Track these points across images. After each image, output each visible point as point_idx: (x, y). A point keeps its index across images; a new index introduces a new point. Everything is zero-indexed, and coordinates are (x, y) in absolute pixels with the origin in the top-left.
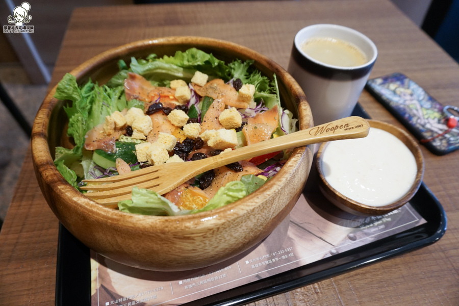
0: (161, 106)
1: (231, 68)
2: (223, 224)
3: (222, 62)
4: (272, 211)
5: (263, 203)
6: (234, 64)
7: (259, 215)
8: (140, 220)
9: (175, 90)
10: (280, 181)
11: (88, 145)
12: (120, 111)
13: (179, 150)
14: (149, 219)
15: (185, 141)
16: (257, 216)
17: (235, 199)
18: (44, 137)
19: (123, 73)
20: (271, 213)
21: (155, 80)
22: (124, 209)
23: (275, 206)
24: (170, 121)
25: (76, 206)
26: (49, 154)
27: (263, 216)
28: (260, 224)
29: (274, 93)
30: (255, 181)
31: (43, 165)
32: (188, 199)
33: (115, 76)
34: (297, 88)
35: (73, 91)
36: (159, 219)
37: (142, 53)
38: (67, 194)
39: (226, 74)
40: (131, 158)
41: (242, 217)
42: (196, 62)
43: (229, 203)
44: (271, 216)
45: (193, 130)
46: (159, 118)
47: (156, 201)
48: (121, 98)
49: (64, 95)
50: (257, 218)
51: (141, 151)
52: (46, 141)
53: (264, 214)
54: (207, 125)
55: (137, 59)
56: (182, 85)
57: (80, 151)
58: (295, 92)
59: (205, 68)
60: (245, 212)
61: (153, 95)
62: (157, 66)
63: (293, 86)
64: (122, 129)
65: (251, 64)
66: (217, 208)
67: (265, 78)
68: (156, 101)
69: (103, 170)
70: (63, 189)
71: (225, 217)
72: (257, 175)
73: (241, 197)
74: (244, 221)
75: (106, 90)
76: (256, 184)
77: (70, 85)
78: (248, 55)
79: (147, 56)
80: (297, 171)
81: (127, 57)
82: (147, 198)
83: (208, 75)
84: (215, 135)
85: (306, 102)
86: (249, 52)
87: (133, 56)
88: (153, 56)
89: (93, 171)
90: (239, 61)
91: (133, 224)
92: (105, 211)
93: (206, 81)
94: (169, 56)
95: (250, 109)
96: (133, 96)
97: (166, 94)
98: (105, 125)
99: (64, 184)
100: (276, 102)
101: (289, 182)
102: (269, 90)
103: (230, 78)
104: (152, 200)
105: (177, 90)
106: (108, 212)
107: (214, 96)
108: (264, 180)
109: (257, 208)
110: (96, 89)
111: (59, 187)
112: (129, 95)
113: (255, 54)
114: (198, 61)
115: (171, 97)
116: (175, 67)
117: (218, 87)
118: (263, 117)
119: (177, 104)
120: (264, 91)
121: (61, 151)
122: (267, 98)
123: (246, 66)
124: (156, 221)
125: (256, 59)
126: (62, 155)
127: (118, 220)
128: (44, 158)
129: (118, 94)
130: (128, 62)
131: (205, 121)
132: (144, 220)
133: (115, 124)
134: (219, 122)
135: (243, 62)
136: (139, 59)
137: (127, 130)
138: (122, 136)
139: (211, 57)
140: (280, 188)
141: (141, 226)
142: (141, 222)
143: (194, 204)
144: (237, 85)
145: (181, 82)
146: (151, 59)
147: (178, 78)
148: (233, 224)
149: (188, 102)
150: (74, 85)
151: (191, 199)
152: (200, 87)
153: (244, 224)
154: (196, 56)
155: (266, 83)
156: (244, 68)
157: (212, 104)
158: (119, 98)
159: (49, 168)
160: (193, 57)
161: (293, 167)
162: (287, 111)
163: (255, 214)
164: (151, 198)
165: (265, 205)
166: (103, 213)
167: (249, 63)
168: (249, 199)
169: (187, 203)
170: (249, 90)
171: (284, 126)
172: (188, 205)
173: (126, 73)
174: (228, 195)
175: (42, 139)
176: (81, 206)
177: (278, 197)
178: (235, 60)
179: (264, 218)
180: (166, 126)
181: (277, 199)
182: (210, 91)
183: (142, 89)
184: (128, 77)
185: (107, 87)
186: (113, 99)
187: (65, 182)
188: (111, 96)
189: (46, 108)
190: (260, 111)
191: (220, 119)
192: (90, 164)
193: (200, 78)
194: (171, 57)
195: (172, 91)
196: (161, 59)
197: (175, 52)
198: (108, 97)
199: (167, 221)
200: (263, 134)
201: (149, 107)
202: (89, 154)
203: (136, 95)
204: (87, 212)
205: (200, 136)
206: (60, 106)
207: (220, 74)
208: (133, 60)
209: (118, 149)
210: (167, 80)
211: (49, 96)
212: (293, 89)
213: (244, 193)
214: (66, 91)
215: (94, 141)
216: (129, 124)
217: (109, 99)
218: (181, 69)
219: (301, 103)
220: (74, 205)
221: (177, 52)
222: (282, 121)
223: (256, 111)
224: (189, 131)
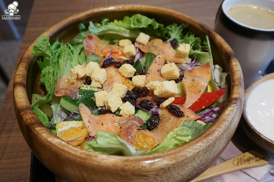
0: (113, 60)
1: (169, 30)
2: (174, 164)
3: (162, 25)
4: (213, 153)
5: (206, 147)
6: (171, 27)
7: (202, 157)
8: (104, 159)
9: (123, 47)
10: (220, 128)
11: (57, 92)
12: (81, 65)
13: (129, 97)
14: (111, 158)
15: (133, 90)
16: (201, 157)
17: (182, 143)
18: (24, 86)
19: (83, 34)
20: (212, 155)
21: (107, 39)
22: (89, 149)
23: (215, 148)
24: (120, 73)
25: (50, 145)
26: (28, 100)
27: (206, 158)
28: (202, 163)
29: (207, 51)
30: (195, 126)
31: (23, 110)
32: (140, 140)
33: (77, 37)
34: (226, 46)
35: (47, 49)
36: (120, 159)
37: (98, 18)
38: (43, 134)
39: (164, 35)
40: (91, 103)
41: (189, 158)
42: (141, 25)
43: (177, 146)
44: (211, 156)
45: (139, 81)
46: (112, 70)
47: (116, 143)
48: (81, 54)
49: (39, 52)
50: (201, 159)
51: (99, 98)
52: (25, 90)
53: (206, 155)
54: (151, 77)
55: (94, 22)
56: (128, 44)
57: (51, 97)
58: (226, 51)
59: (148, 30)
60: (192, 154)
61: (106, 52)
62: (109, 28)
63: (224, 45)
64: (82, 79)
65: (185, 27)
66: (167, 150)
67: (198, 39)
68: (109, 56)
69: (68, 113)
70: (40, 130)
71: (175, 158)
72: (196, 120)
73: (187, 141)
74: (190, 162)
75: (70, 48)
76: (196, 128)
77: (44, 44)
78: (184, 19)
79: (102, 20)
80: (233, 118)
81: (86, 21)
82: (109, 140)
83: (150, 35)
84: (161, 86)
85: (236, 60)
86: (185, 17)
87: (90, 21)
88: (106, 20)
89: (60, 113)
90: (176, 24)
91: (98, 163)
92: (74, 151)
93: (148, 40)
94: (118, 20)
95: (186, 64)
96: (91, 52)
97: (116, 50)
98: (69, 76)
99: (40, 126)
100: (209, 58)
101: (228, 128)
102: (201, 48)
103: (167, 38)
104: (113, 142)
105: (125, 47)
106: (77, 151)
107: (155, 53)
108: (202, 125)
109: (202, 151)
110: (62, 46)
111: (37, 129)
112: (88, 52)
113: (190, 19)
114: (143, 25)
115: (120, 53)
116: (124, 29)
117: (159, 46)
118: (198, 72)
119: (125, 59)
120: (198, 49)
121: (37, 98)
122: (200, 55)
123: (181, 28)
124: (117, 160)
125: (190, 23)
126: (37, 100)
127: (85, 159)
128: (24, 104)
129: (79, 51)
130: (87, 26)
131: (149, 74)
132: (107, 159)
133: (78, 75)
134: (161, 74)
135: (178, 26)
136: (95, 23)
137: (86, 80)
138: (82, 85)
139: (153, 21)
140: (220, 134)
141: (104, 165)
142: (105, 161)
143: (145, 144)
144: (174, 44)
145: (128, 41)
146: (105, 23)
147: (125, 38)
148: (182, 165)
149: (134, 57)
150: (47, 44)
151: (142, 140)
152: (143, 45)
153: (190, 164)
154: (141, 21)
155: (198, 42)
156: (179, 29)
157: (154, 60)
158: (80, 54)
159: (28, 112)
160: (139, 21)
161: (230, 116)
162: (217, 66)
163: (200, 156)
164: (112, 140)
165: (207, 148)
166: (73, 152)
167: (184, 26)
168: (195, 143)
169: (140, 143)
170: (185, 48)
171: (216, 78)
172: (140, 145)
173: (85, 34)
174: (176, 139)
175: (22, 88)
176: (55, 146)
177: (218, 141)
178: (172, 24)
179: (206, 159)
180: (117, 77)
181: (217, 143)
182: (152, 48)
183: (97, 46)
184: (87, 37)
185: (70, 45)
186: (75, 55)
187: (41, 124)
188: (74, 53)
189: (24, 62)
190: (194, 65)
191: (162, 72)
192: (58, 107)
193: (143, 38)
194: (120, 21)
195: (120, 48)
196: (112, 23)
197: (124, 17)
198: (71, 53)
199: (126, 161)
200: (200, 86)
201: (104, 62)
202: (57, 100)
203: (93, 51)
204: (59, 151)
205: (146, 86)
206: (35, 60)
207: (159, 34)
208: (91, 23)
209: (80, 96)
210: (117, 39)
211: (27, 52)
212: (224, 48)
213: (190, 138)
214: (41, 49)
215: (61, 89)
216: (88, 75)
217: (72, 55)
218: (128, 31)
219: (232, 60)
220: (49, 144)
221: (125, 17)
222: (214, 74)
223: (191, 66)
224: (137, 81)
